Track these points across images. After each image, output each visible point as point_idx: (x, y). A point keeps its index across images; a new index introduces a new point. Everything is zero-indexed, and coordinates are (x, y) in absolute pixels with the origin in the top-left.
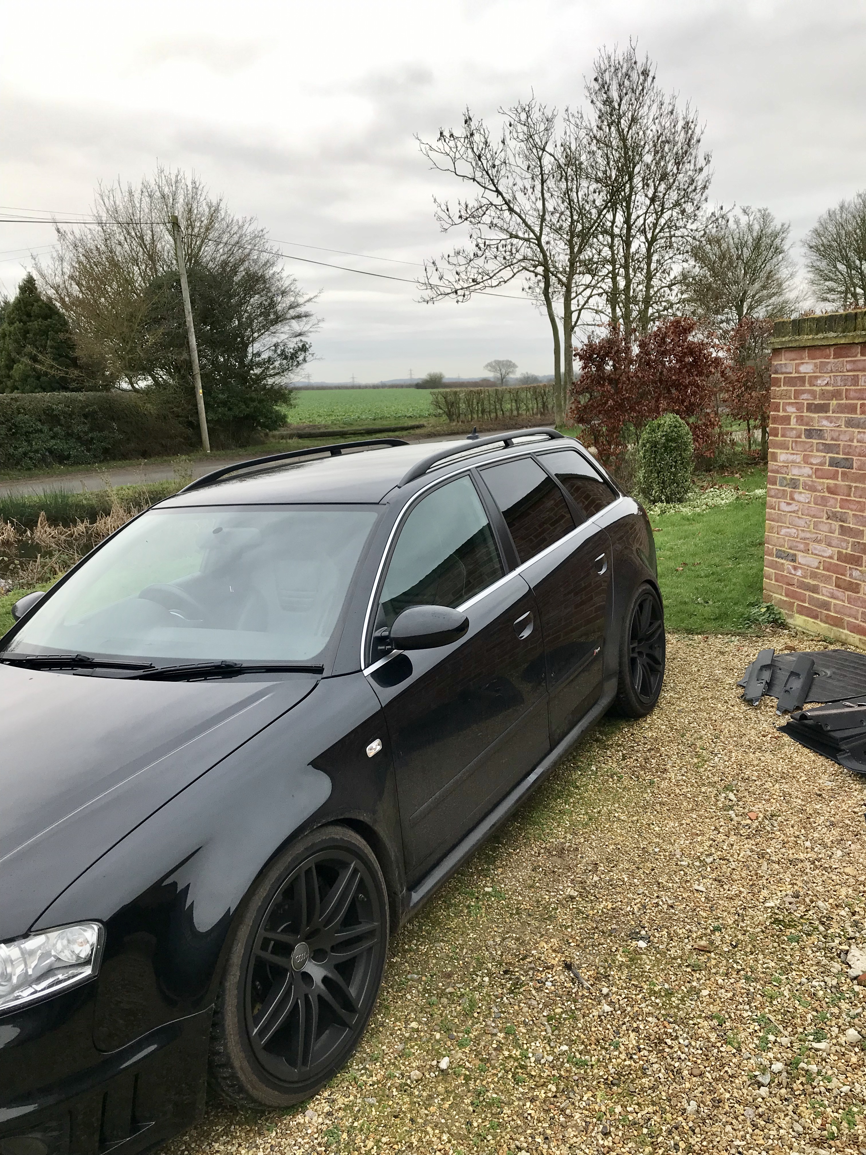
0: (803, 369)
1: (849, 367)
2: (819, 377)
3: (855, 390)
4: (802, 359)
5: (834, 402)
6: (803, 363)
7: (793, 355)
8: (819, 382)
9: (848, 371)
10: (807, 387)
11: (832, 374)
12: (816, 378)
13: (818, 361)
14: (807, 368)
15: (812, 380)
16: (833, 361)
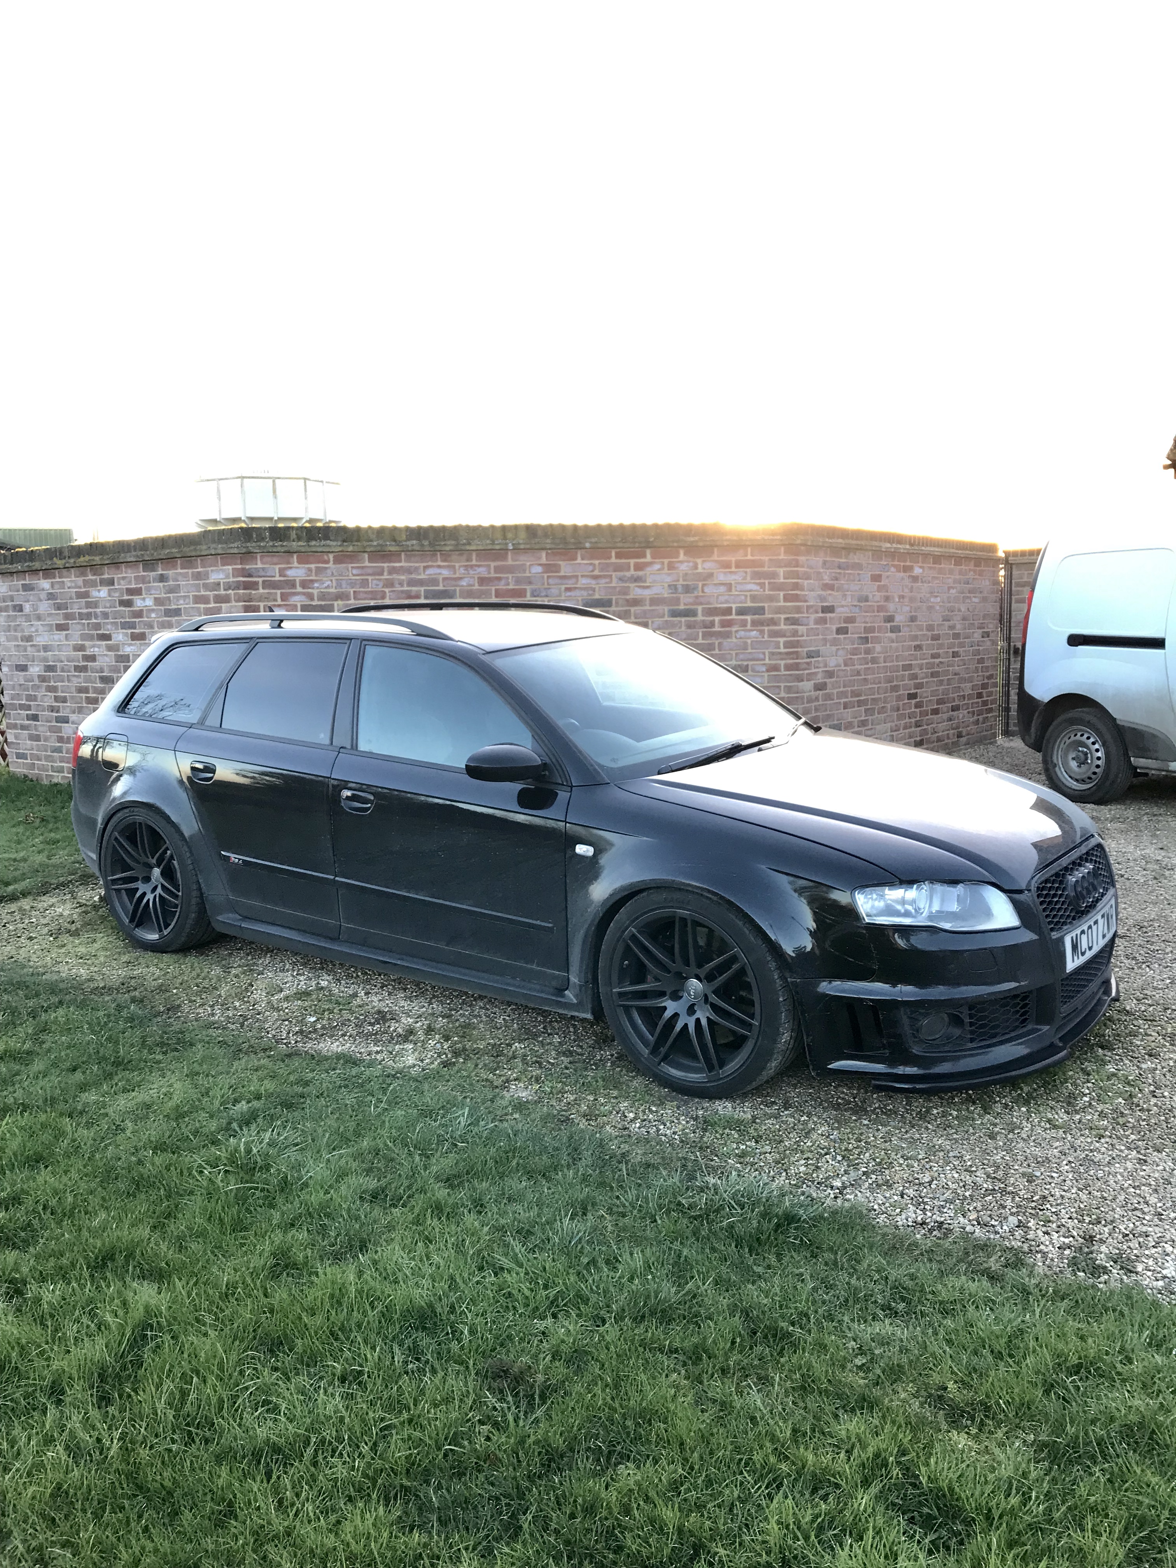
0: (290, 573)
1: (355, 572)
2: (316, 581)
3: (366, 592)
4: (289, 563)
5: (340, 602)
6: (291, 568)
7: (275, 560)
8: (316, 585)
9: (354, 575)
10: (299, 589)
11: (334, 579)
12: (312, 581)
13: (313, 566)
14: (297, 572)
15: (305, 584)
16: (334, 566)
